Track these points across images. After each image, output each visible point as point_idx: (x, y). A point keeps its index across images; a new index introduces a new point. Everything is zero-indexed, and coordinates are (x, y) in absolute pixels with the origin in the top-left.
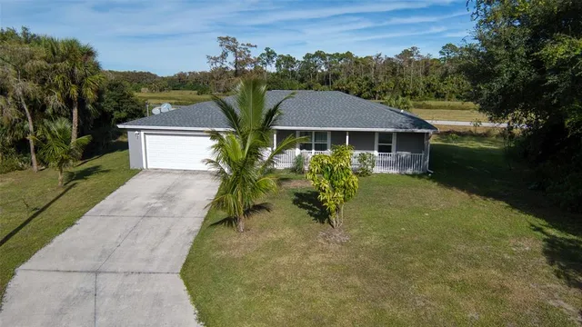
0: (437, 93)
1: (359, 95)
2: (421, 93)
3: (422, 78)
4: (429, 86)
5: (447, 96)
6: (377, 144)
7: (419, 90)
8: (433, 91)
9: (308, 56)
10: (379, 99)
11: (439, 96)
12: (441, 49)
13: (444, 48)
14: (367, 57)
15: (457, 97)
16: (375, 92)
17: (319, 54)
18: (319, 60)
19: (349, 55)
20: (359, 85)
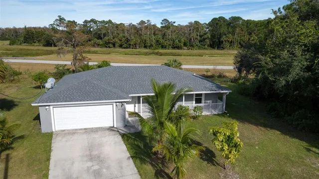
0: (162, 45)
1: (121, 46)
2: (154, 45)
3: (154, 37)
4: (158, 41)
5: (167, 47)
6: (194, 99)
7: (153, 43)
8: (160, 44)
9: (86, 22)
10: (132, 48)
11: (163, 47)
12: (161, 21)
13: (163, 21)
14: (121, 24)
15: (172, 48)
16: (130, 44)
17: (93, 21)
18: (92, 24)
19: (110, 21)
20: (121, 40)
